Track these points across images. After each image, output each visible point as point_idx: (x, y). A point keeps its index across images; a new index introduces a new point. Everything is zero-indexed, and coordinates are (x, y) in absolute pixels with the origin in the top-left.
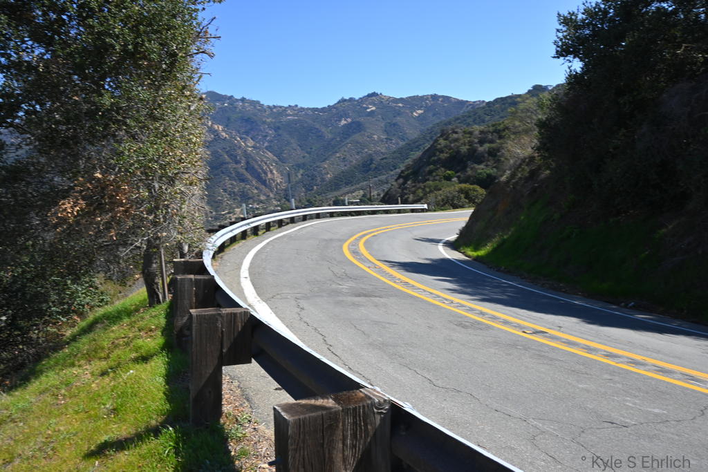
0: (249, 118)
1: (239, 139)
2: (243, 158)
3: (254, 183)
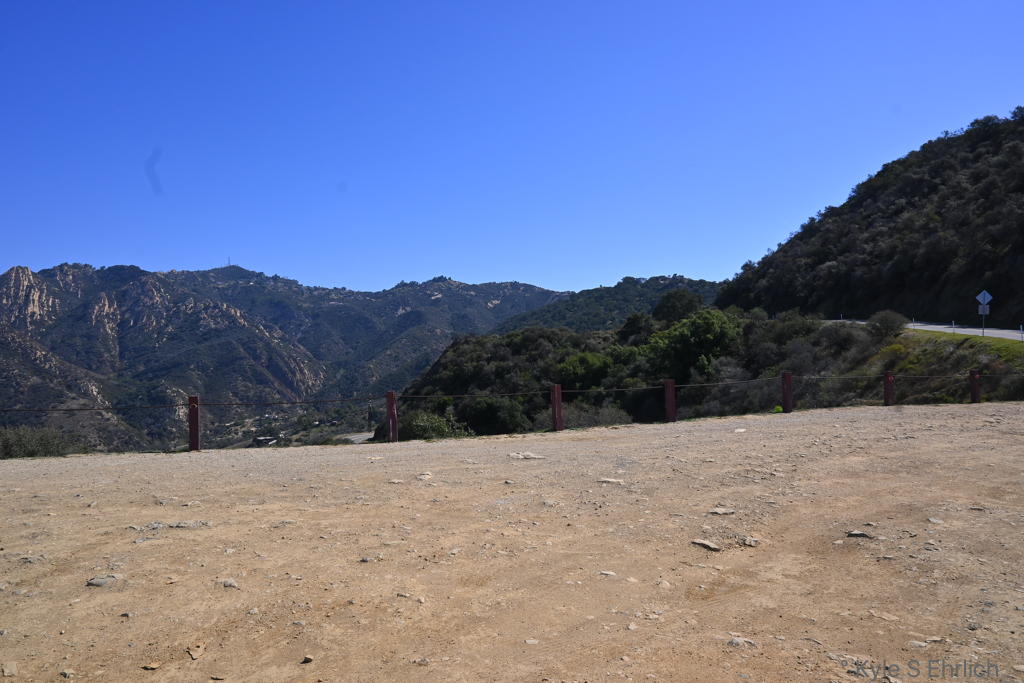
0: (280, 302)
1: (262, 328)
2: (264, 352)
3: (276, 385)
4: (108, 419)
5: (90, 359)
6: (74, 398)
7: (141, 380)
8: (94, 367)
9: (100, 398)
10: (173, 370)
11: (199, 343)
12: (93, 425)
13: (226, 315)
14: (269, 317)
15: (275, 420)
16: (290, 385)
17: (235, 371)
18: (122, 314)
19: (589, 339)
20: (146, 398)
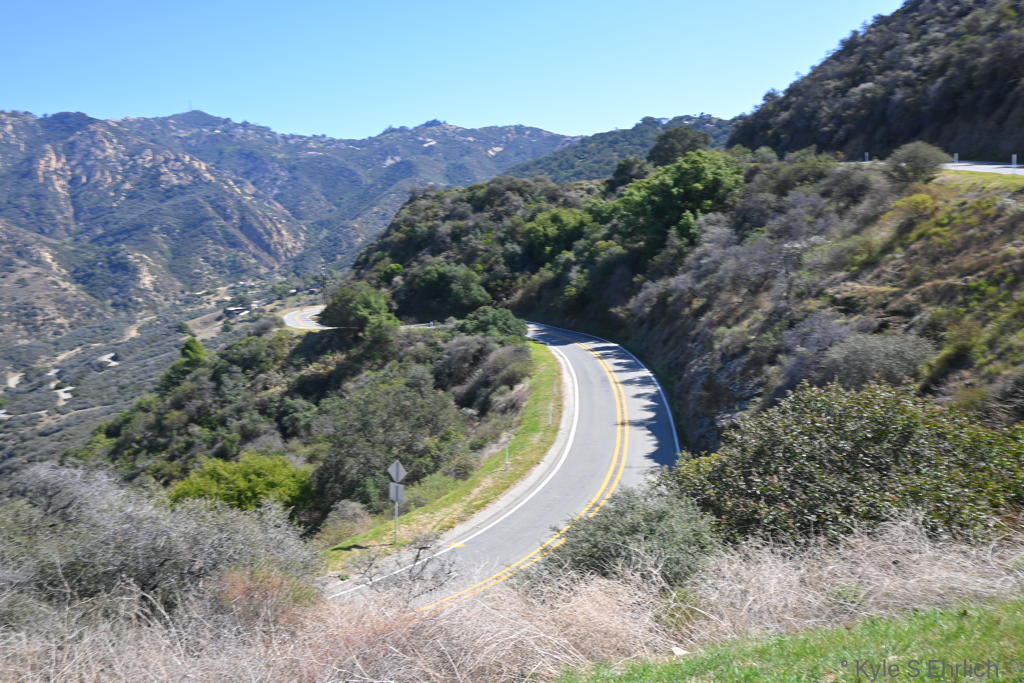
0: (251, 153)
1: (231, 183)
2: (235, 211)
3: (251, 248)
4: (65, 290)
5: (40, 220)
6: (24, 267)
7: (100, 245)
8: (47, 231)
9: (55, 266)
10: (134, 232)
11: (162, 201)
12: (49, 296)
13: (189, 169)
14: (241, 170)
15: (252, 287)
16: (266, 248)
17: (204, 234)
18: (73, 169)
19: (569, 190)
20: (106, 266)
